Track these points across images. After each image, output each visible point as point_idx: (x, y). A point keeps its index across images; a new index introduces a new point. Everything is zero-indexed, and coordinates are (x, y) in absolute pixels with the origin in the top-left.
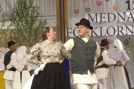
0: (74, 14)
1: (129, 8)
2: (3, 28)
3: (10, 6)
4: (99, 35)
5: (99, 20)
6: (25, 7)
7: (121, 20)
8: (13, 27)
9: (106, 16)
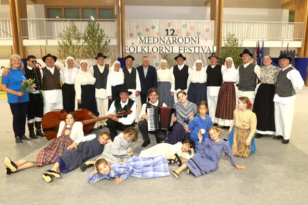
0: (129, 36)
1: (167, 35)
2: (79, 44)
4: (147, 52)
5: (147, 42)
6: (94, 29)
7: (162, 42)
8: (86, 44)
9: (152, 39)
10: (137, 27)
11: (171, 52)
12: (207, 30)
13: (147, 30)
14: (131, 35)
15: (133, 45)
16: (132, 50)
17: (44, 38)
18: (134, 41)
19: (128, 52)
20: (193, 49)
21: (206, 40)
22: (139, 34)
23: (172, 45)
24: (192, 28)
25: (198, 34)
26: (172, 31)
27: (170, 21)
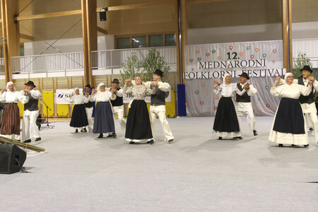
0: (189, 62)
1: (229, 58)
2: (138, 72)
3: (143, 57)
4: (207, 77)
5: (207, 67)
6: (154, 57)
7: (223, 67)
8: (146, 72)
9: (213, 64)
10: (198, 52)
11: (233, 76)
12: (274, 51)
13: (207, 55)
14: (191, 61)
15: (193, 70)
16: (192, 76)
17: (110, 68)
18: (194, 67)
19: (187, 78)
20: (258, 73)
21: (274, 61)
22: (199, 59)
23: (234, 69)
24: (257, 50)
25: (264, 56)
26: (234, 54)
27: (232, 44)
